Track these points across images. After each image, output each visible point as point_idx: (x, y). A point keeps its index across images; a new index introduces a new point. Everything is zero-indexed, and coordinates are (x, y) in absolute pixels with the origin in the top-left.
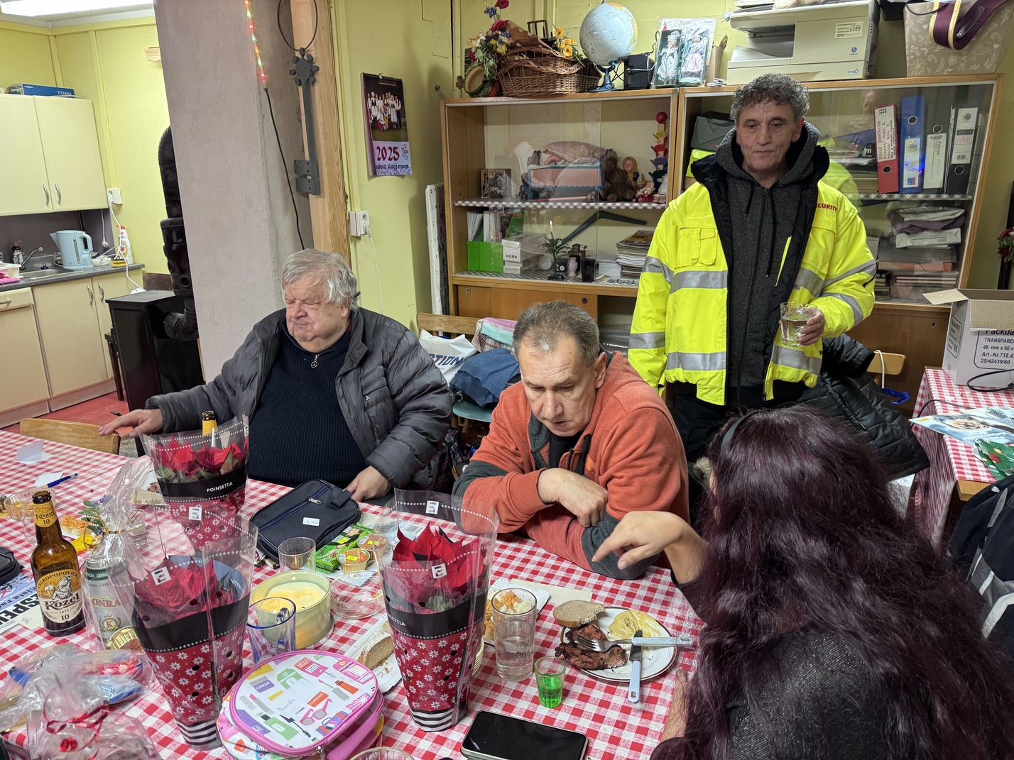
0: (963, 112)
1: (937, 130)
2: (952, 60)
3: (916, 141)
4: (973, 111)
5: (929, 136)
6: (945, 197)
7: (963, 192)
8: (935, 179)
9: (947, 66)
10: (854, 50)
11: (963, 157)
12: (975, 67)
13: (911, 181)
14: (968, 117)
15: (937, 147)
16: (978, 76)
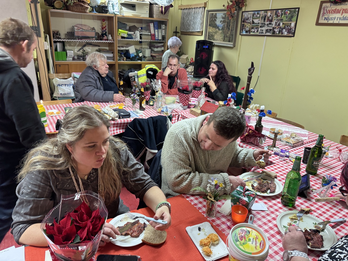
0: (163, 25)
1: (160, 28)
2: (162, 16)
3: (157, 30)
4: (164, 25)
5: (159, 30)
6: (162, 41)
7: (164, 40)
8: (160, 38)
9: (161, 17)
10: (147, 12)
11: (163, 34)
12: (165, 18)
13: (157, 38)
14: (164, 26)
15: (160, 32)
16: (165, 19)
